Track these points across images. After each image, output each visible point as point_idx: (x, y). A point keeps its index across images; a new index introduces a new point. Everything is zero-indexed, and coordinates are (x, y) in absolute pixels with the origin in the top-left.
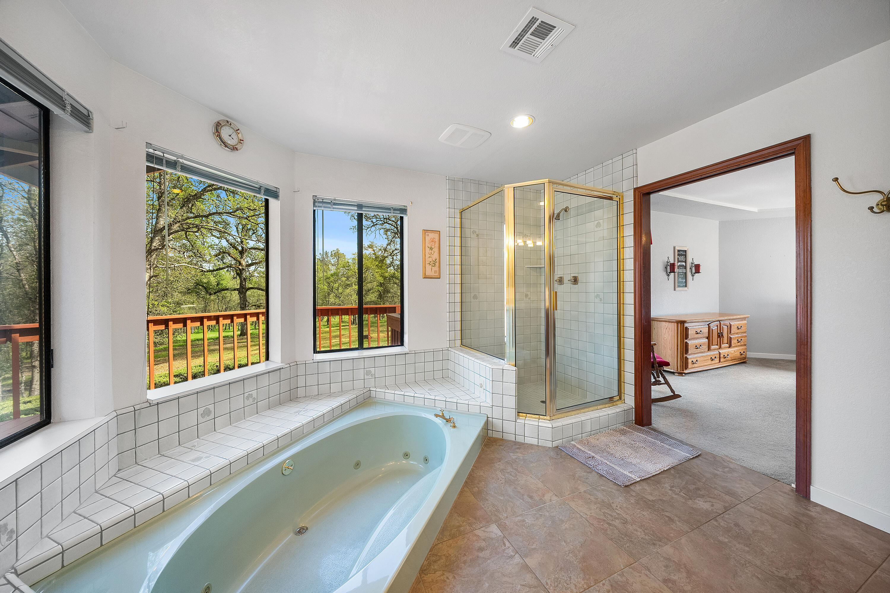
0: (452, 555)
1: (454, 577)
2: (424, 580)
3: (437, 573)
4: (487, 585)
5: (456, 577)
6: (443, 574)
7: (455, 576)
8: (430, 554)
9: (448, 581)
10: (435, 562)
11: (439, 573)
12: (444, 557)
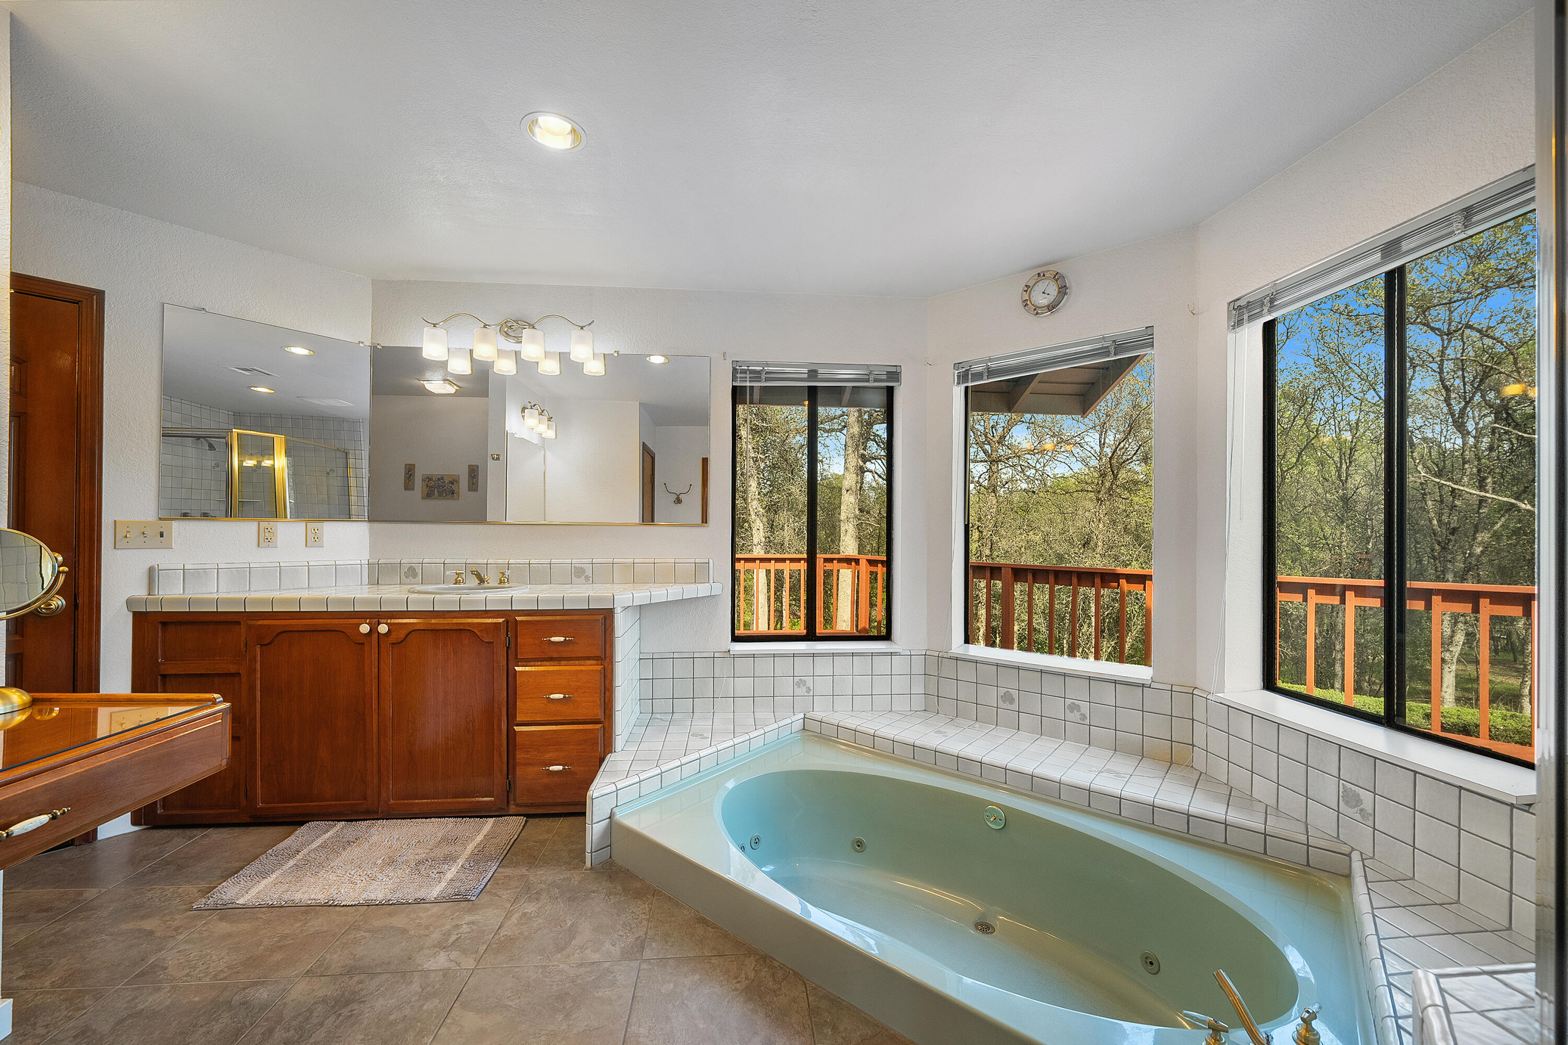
0: (775, 999)
1: (736, 990)
2: (750, 957)
3: (753, 972)
4: (701, 1026)
5: (735, 992)
6: (747, 979)
7: (738, 992)
8: (789, 973)
9: (735, 981)
10: (773, 975)
11: (752, 975)
12: (776, 987)
